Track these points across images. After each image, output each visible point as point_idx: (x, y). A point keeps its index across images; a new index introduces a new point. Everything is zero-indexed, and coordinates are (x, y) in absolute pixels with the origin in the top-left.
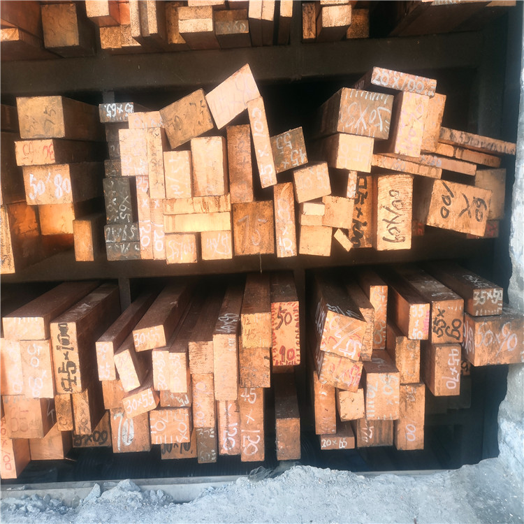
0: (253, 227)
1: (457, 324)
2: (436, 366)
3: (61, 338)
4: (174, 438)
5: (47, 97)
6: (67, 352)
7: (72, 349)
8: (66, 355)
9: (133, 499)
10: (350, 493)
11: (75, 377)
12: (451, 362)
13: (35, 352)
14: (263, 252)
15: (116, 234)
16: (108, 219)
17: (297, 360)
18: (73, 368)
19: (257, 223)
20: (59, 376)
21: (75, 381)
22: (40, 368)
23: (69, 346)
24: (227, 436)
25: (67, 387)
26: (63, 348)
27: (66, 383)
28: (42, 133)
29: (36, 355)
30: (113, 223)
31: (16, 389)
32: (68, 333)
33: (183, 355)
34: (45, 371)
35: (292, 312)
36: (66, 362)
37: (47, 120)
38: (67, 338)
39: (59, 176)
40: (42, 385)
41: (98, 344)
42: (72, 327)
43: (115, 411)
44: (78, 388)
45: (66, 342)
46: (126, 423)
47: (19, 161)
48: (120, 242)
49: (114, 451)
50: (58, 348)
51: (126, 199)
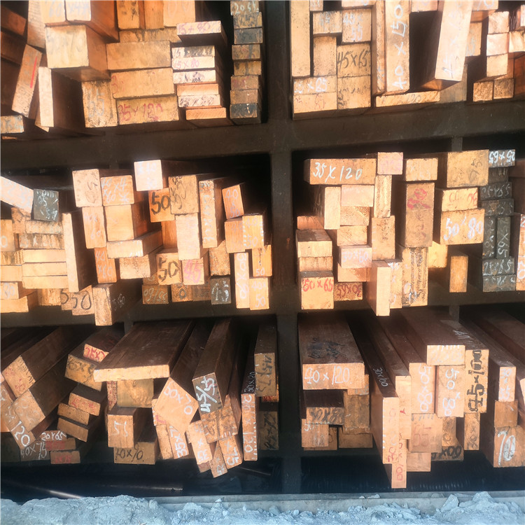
3: (474, 363)
5: (476, 151)
6: (478, 376)
7: (483, 373)
8: (476, 379)
11: (482, 399)
13: (453, 376)
15: (493, 267)
16: (483, 254)
18: (481, 391)
21: (481, 402)
22: (455, 390)
23: (481, 371)
25: (473, 407)
26: (475, 372)
27: (473, 404)
29: (453, 379)
30: (489, 258)
31: (423, 408)
32: (481, 359)
34: (459, 393)
36: (475, 385)
37: (473, 171)
38: (479, 363)
39: (474, 219)
40: (454, 406)
41: (502, 369)
42: (485, 353)
43: (500, 429)
44: (483, 408)
45: (478, 367)
46: (508, 441)
47: (444, 207)
48: (497, 275)
49: (495, 466)
50: (470, 372)
51: (506, 236)
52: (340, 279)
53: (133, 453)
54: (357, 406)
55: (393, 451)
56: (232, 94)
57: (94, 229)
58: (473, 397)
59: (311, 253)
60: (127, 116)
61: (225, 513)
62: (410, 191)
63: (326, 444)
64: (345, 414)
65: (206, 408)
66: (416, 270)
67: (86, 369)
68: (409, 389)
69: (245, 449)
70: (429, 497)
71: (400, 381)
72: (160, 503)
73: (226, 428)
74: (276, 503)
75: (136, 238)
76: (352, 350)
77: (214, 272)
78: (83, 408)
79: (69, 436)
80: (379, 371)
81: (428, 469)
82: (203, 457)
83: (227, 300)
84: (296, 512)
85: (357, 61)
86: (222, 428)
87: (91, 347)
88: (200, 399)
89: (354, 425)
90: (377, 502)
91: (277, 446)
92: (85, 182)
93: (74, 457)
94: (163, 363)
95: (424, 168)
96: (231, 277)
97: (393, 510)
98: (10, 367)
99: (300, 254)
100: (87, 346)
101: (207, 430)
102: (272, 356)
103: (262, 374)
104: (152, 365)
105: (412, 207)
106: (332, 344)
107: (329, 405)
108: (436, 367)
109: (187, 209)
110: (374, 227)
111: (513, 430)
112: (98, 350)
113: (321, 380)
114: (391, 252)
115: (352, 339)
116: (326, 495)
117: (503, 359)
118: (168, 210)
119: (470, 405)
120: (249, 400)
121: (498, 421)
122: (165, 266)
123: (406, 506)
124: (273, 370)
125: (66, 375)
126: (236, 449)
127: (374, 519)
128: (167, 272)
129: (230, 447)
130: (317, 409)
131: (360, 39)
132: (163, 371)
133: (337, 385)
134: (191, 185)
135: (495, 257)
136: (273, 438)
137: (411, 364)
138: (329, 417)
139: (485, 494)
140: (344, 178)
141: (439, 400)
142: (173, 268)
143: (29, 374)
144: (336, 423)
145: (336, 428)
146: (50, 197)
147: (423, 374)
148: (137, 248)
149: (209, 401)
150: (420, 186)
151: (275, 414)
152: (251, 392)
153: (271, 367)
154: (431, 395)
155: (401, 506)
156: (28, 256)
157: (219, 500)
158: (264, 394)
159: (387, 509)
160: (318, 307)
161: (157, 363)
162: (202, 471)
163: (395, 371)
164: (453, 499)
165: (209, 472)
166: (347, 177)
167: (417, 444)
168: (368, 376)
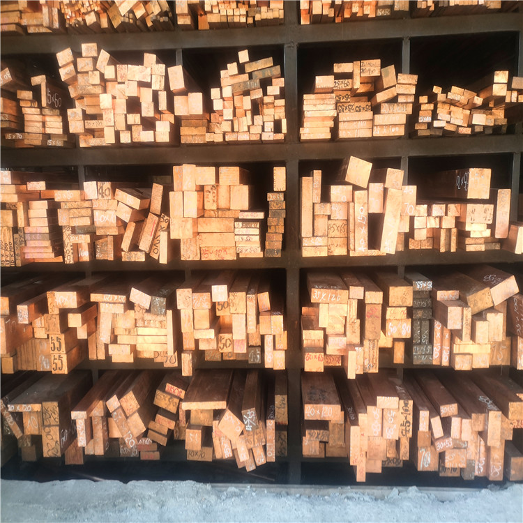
0: (499, 350)
4: (458, 464)
5: (406, 287)
8: (406, 417)
14: (503, 364)
16: (414, 341)
19: (501, 348)
24: (478, 465)
25: (404, 434)
27: (404, 432)
28: (401, 304)
30: (417, 344)
31: (375, 433)
37: (404, 297)
38: (408, 408)
39: (405, 324)
40: (393, 433)
41: (421, 412)
42: (411, 402)
43: (421, 448)
44: (410, 435)
45: (406, 410)
46: (426, 455)
47: (388, 317)
48: (422, 355)
49: (419, 470)
50: (402, 413)
51: (427, 332)
52: (327, 353)
53: (199, 454)
54: (337, 430)
55: (356, 457)
56: (267, 243)
57: (187, 322)
58: (404, 428)
59: (310, 337)
60: (206, 256)
61: (254, 494)
62: (368, 308)
63: (318, 453)
64: (329, 435)
65: (249, 428)
66: (372, 352)
67: (167, 399)
68: (366, 422)
69: (268, 454)
70: (382, 489)
71: (361, 417)
72: (212, 487)
73: (258, 440)
74: (286, 490)
75: (211, 328)
76: (334, 396)
77: (251, 343)
78: (164, 424)
79: (154, 442)
80: (350, 410)
81: (380, 471)
82: (243, 458)
83: (258, 361)
84: (298, 495)
85: (339, 229)
86: (256, 441)
87: (170, 385)
88: (246, 423)
89: (335, 441)
90: (349, 491)
91: (286, 454)
92: (184, 296)
93: (156, 456)
94: (222, 400)
95: (375, 298)
96: (262, 347)
97: (358, 496)
98: (125, 397)
99: (304, 337)
100: (168, 384)
101: (247, 441)
102: (286, 397)
103: (279, 408)
104: (216, 401)
105: (369, 317)
106: (323, 391)
107: (320, 429)
108: (383, 409)
109: (239, 311)
110: (348, 325)
111: (429, 449)
112: (175, 388)
113: (315, 414)
114: (357, 340)
115: (335, 388)
116: (317, 486)
117: (423, 406)
118: (227, 309)
119: (402, 432)
120: (271, 424)
121: (420, 443)
122: (223, 341)
123: (366, 494)
124: (286, 406)
125: (154, 403)
126: (262, 454)
127: (346, 500)
128: (225, 345)
129: (259, 452)
130: (312, 431)
131: (341, 218)
132: (222, 405)
133: (324, 417)
134: (242, 297)
135: (420, 343)
136: (284, 448)
137: (368, 407)
138: (320, 436)
139: (414, 488)
140: (330, 299)
141: (384, 429)
142: (228, 342)
143: (136, 402)
144: (324, 440)
145: (324, 443)
146: (160, 301)
147: (375, 413)
148: (211, 334)
149: (251, 424)
150: (374, 305)
151: (286, 433)
152: (272, 419)
153: (284, 404)
154: (380, 426)
155: (364, 494)
156: (141, 331)
157: (249, 487)
158: (280, 420)
159: (354, 495)
160: (314, 370)
161: (219, 400)
162: (239, 467)
163: (359, 411)
164: (395, 490)
165: (244, 468)
166: (332, 300)
167: (372, 454)
168: (343, 412)
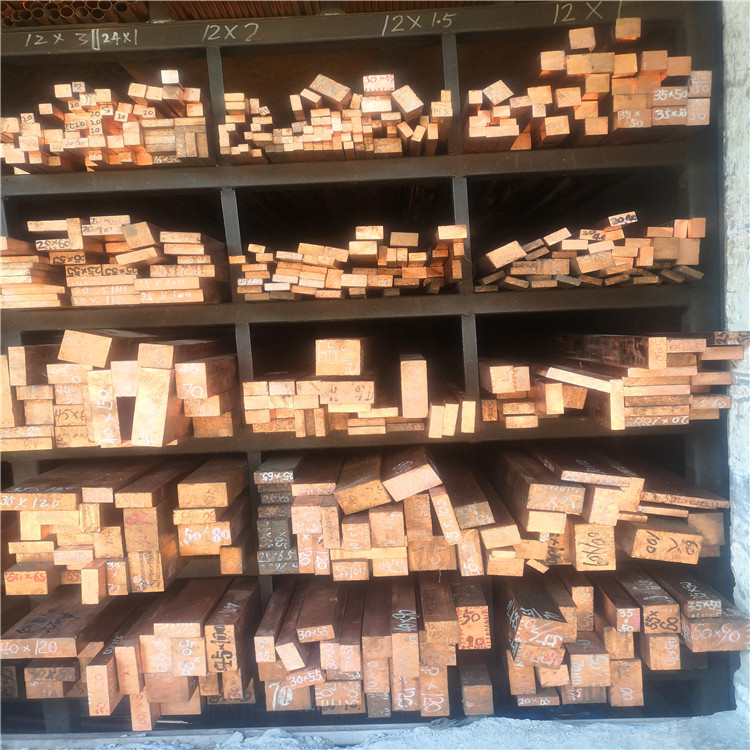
0: (432, 552)
1: (672, 621)
2: (651, 650)
3: (216, 635)
4: (342, 701)
6: (223, 645)
7: (229, 642)
8: (222, 647)
9: (287, 744)
10: (555, 740)
11: (231, 661)
12: (668, 646)
13: (188, 645)
14: (442, 568)
15: (270, 556)
16: (260, 546)
17: (487, 645)
18: (228, 655)
19: (435, 549)
20: (212, 662)
21: (230, 664)
22: (192, 656)
23: (226, 640)
24: (402, 697)
25: (221, 667)
26: (219, 642)
27: (220, 665)
28: (203, 504)
29: (189, 648)
30: (266, 549)
32: (225, 632)
33: (358, 646)
34: (198, 658)
35: (480, 614)
36: (221, 652)
37: (209, 497)
38: (224, 635)
40: (193, 668)
41: (257, 639)
42: (230, 627)
43: (270, 682)
44: (233, 668)
45: (222, 638)
46: (282, 690)
48: (276, 562)
49: (269, 710)
50: (212, 642)
51: (284, 534)
55: (101, 706)
58: (219, 660)
62: (128, 513)
66: (147, 566)
68: (132, 657)
81: (199, 712)
85: (79, 415)
95: (136, 500)
99: (11, 551)
105: (132, 523)
113: (20, 651)
114: (117, 552)
119: (217, 666)
121: (264, 677)
130: (39, 669)
133: (41, 654)
135: (274, 548)
137: (141, 636)
140: (39, 506)
141: (175, 663)
144: (66, 680)
147: (158, 643)
150: (138, 509)
154: (170, 659)
160: (26, 593)
166: (43, 506)
